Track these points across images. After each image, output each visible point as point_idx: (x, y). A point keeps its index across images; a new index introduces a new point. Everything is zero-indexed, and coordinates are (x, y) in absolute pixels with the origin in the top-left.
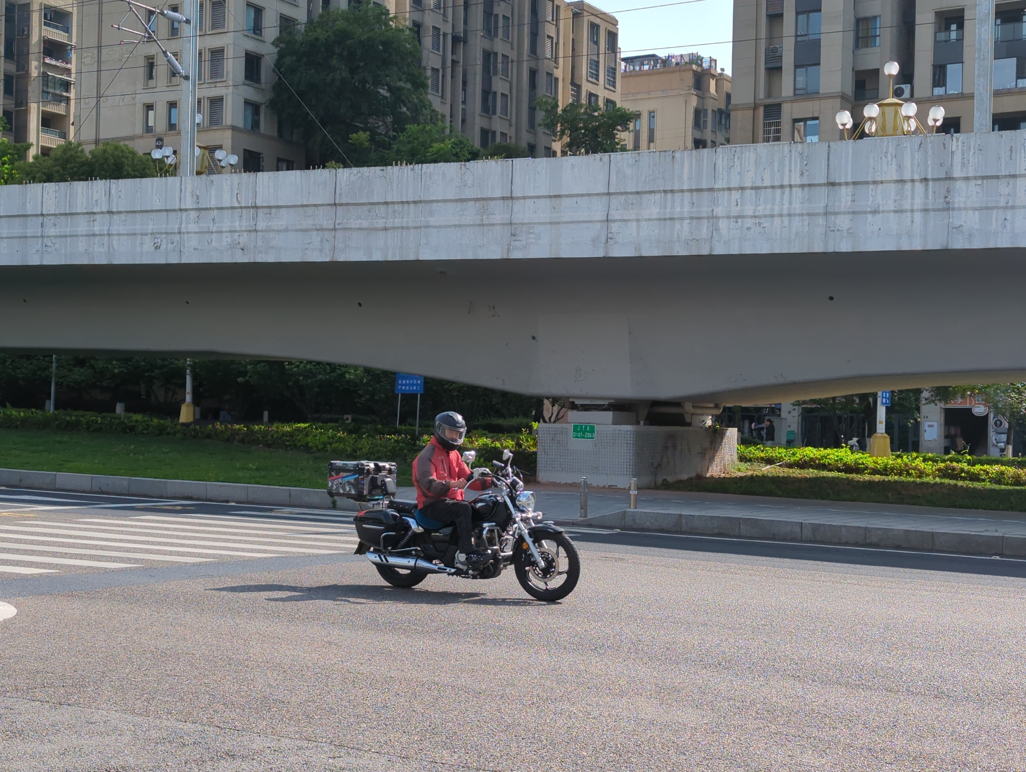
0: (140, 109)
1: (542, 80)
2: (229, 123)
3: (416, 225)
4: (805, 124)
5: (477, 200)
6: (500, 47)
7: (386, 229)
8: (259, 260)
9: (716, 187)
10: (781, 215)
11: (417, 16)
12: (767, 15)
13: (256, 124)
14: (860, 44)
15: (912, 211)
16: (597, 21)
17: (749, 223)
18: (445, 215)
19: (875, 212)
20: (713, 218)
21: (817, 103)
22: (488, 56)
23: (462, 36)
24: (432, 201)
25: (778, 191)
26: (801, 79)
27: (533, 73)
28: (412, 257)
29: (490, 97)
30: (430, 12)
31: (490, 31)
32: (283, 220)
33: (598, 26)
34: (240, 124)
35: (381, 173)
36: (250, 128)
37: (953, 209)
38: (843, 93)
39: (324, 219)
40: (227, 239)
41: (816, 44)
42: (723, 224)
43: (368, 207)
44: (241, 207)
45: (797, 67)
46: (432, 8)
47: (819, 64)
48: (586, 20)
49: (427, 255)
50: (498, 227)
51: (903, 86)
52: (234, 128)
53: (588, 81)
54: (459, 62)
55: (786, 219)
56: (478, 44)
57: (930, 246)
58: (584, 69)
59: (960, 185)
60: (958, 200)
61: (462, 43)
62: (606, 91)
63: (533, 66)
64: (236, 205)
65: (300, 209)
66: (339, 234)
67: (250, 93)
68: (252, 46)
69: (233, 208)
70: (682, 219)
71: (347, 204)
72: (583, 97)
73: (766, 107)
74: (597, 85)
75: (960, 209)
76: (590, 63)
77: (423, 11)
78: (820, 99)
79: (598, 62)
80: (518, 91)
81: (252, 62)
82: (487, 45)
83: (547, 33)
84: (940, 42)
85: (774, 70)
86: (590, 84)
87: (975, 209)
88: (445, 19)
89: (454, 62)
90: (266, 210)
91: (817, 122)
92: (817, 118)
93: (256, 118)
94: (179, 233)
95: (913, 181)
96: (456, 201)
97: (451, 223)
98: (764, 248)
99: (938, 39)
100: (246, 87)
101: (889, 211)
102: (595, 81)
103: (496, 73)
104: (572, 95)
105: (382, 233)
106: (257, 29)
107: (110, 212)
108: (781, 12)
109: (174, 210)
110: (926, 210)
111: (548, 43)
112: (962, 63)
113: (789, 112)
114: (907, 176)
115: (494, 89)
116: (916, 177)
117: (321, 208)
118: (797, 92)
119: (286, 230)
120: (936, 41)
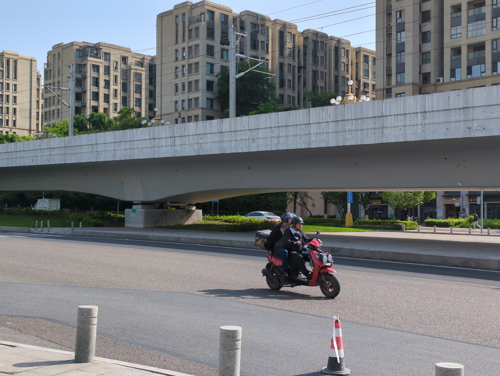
0: (173, 103)
1: (340, 79)
2: (201, 106)
3: (80, 152)
4: (400, 95)
5: (91, 145)
6: (320, 68)
7: (74, 154)
8: (51, 164)
9: (134, 140)
10: (145, 148)
11: (281, 60)
12: (386, 54)
13: (212, 106)
14: (424, 62)
15: (168, 146)
16: (368, 54)
17: (140, 150)
18: (86, 149)
19: (162, 146)
20: (134, 149)
21: (404, 87)
22: (315, 73)
23: (303, 66)
24: (83, 145)
25: (145, 141)
26: (399, 78)
27: (336, 78)
28: (79, 162)
29: (316, 88)
30: (287, 58)
31: (315, 62)
32: (56, 151)
33: (368, 56)
34: (205, 107)
35: (73, 138)
36: (209, 108)
37: (175, 145)
38: (413, 82)
39: (63, 151)
40: (45, 157)
41: (403, 64)
42: (135, 150)
43: (71, 147)
44: (48, 148)
45: (397, 73)
46: (287, 56)
47: (404, 72)
48: (362, 53)
49: (82, 161)
50: (95, 152)
51: (440, 78)
52: (202, 108)
53: (363, 78)
54: (301, 76)
55: (146, 149)
56: (310, 68)
57: (172, 156)
58: (361, 73)
59: (177, 138)
60: (176, 143)
61: (303, 69)
62: (373, 81)
63: (336, 74)
64: (47, 148)
65: (59, 149)
66: (66, 155)
67: (209, 95)
68: (210, 78)
69: (46, 149)
70: (128, 149)
71: (67, 147)
72: (361, 85)
73: (387, 89)
74: (368, 79)
75: (176, 145)
76: (365, 71)
77: (284, 58)
78: (405, 85)
79: (368, 70)
80: (330, 84)
81: (210, 84)
82: (314, 68)
83: (342, 61)
84: (453, 60)
85: (389, 75)
86: (365, 79)
87: (179, 145)
88: (293, 60)
89: (299, 77)
90: (53, 149)
91: (404, 94)
92: (404, 93)
93: (212, 104)
94: (37, 156)
95: (168, 137)
96: (87, 145)
97: (86, 151)
98: (142, 157)
99: (452, 59)
100: (207, 93)
101: (164, 146)
102: (368, 78)
103: (318, 79)
104: (356, 84)
105: (74, 155)
106: (212, 72)
107: (24, 151)
108: (391, 53)
109: (36, 150)
110: (171, 146)
111: (343, 65)
112: (461, 68)
113: (395, 91)
114: (167, 137)
115: (318, 85)
116: (169, 137)
117: (63, 148)
118: (398, 83)
119: (56, 155)
120: (451, 60)
